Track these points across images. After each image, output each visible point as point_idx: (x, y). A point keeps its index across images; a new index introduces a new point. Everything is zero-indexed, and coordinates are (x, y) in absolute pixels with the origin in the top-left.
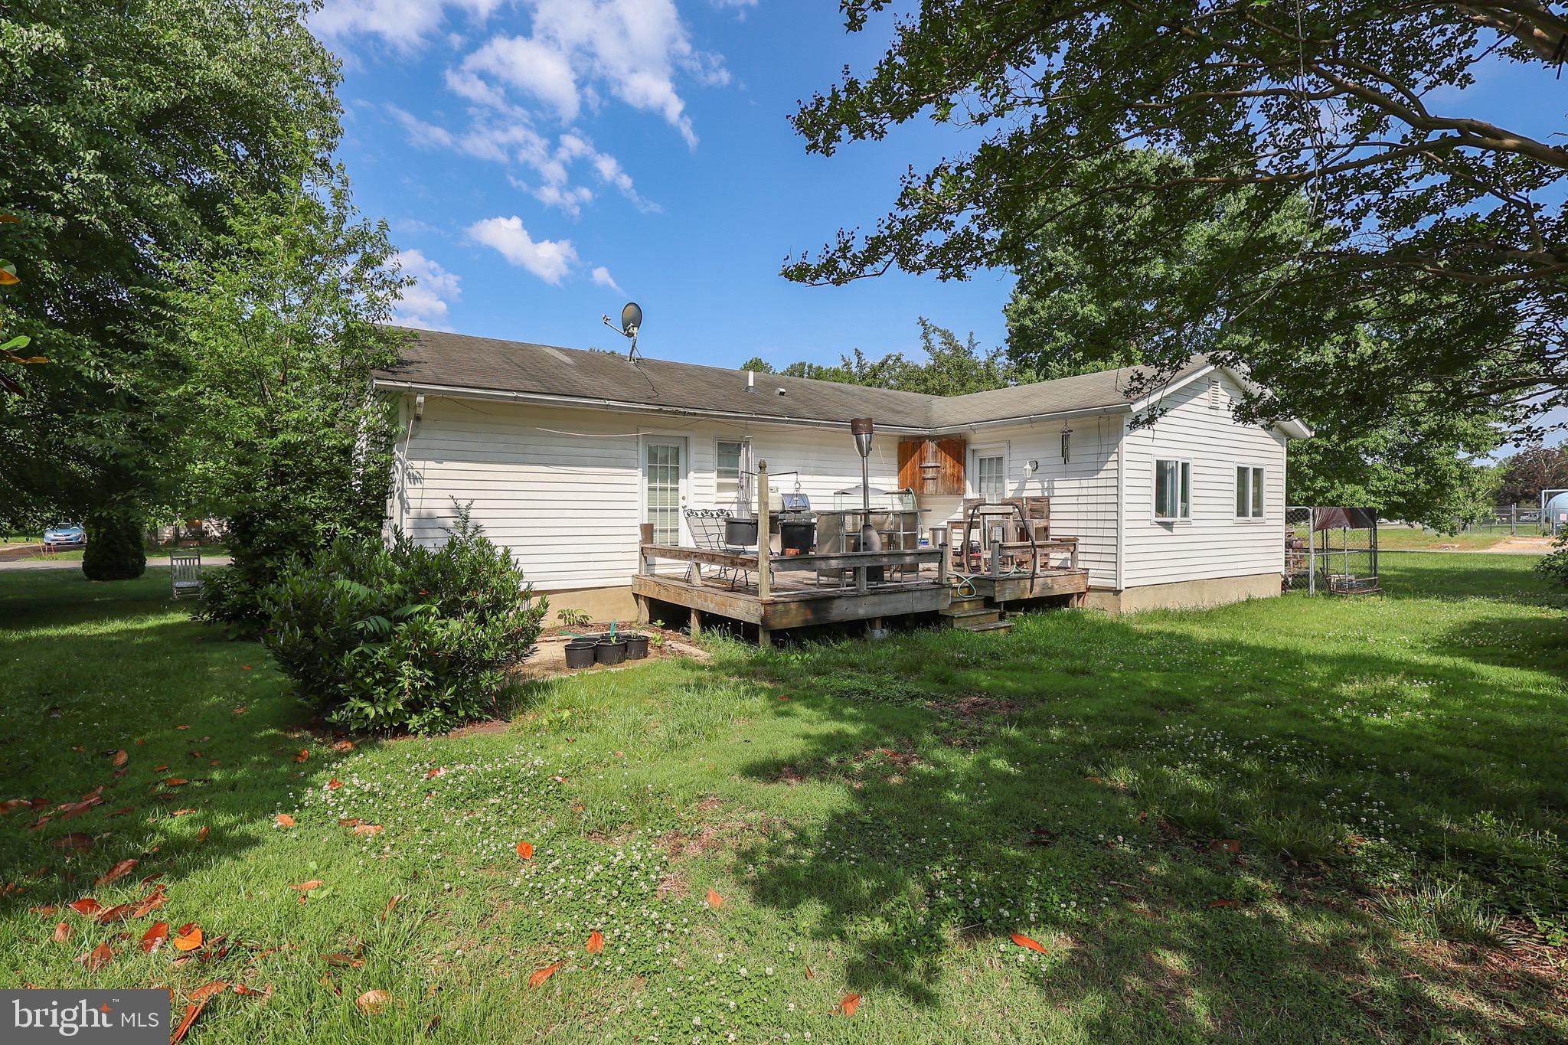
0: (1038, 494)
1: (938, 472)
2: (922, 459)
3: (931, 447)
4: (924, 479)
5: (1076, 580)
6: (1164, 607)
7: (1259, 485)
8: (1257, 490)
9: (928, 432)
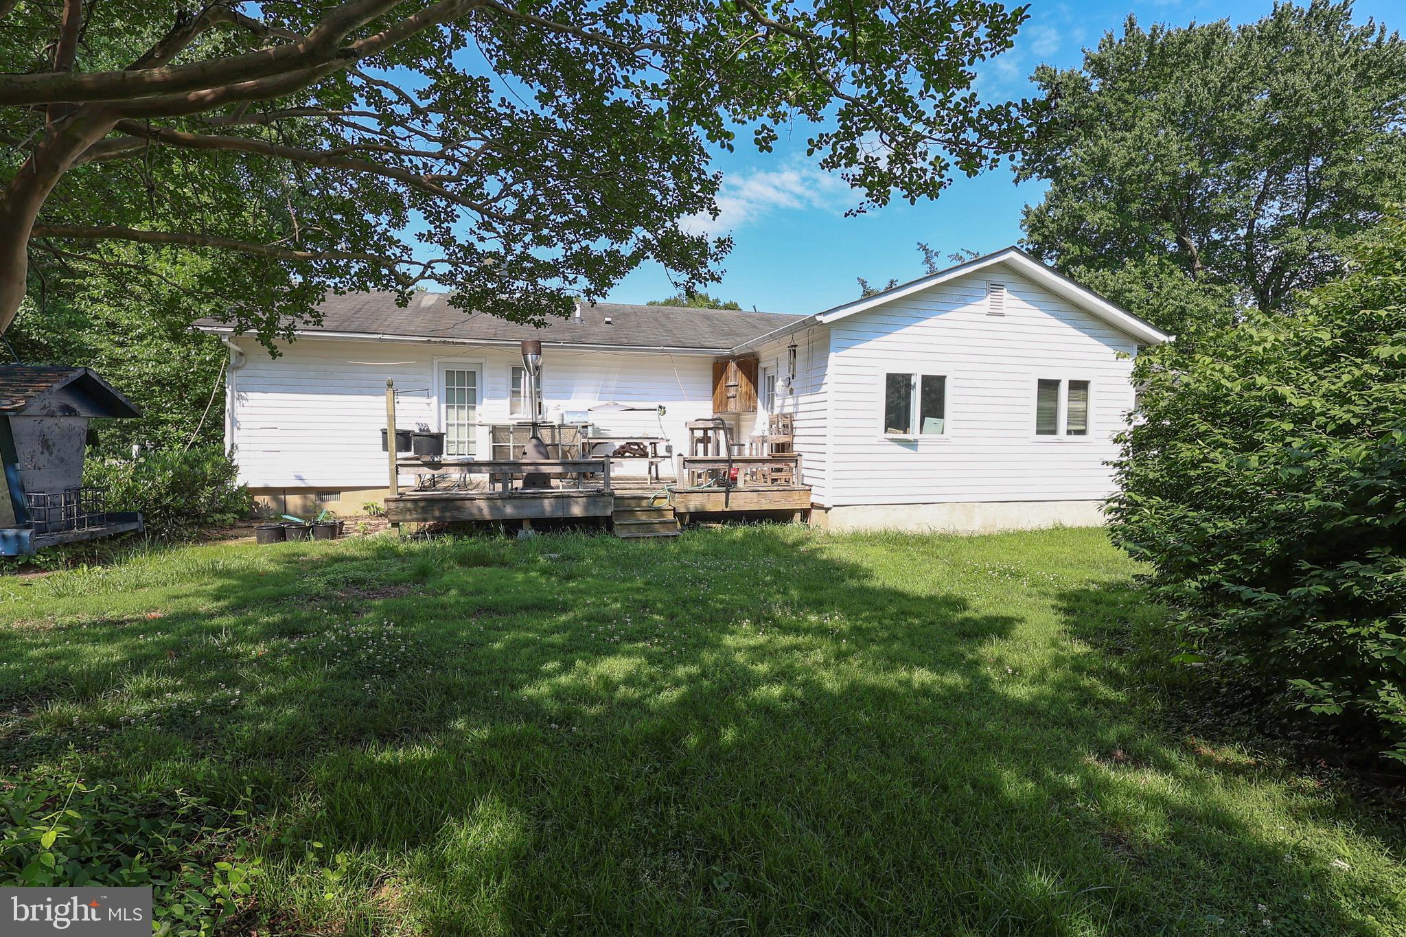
0: (790, 410)
1: (737, 390)
2: (727, 379)
3: (733, 366)
4: (728, 397)
5: (796, 496)
6: (902, 528)
7: (1086, 399)
8: (1081, 406)
9: (727, 352)
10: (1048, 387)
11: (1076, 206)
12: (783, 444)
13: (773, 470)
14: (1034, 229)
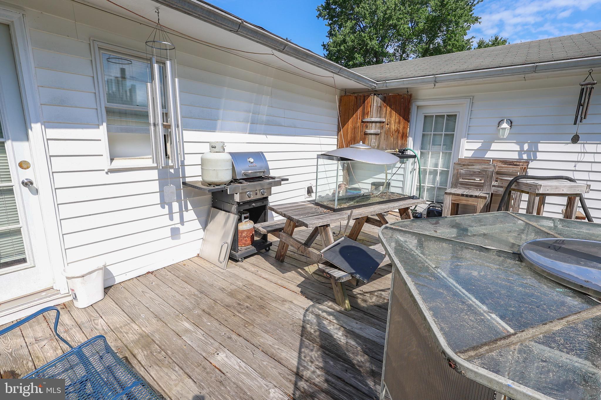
0: (515, 156)
1: (382, 128)
2: (364, 114)
3: (376, 101)
4: (366, 134)
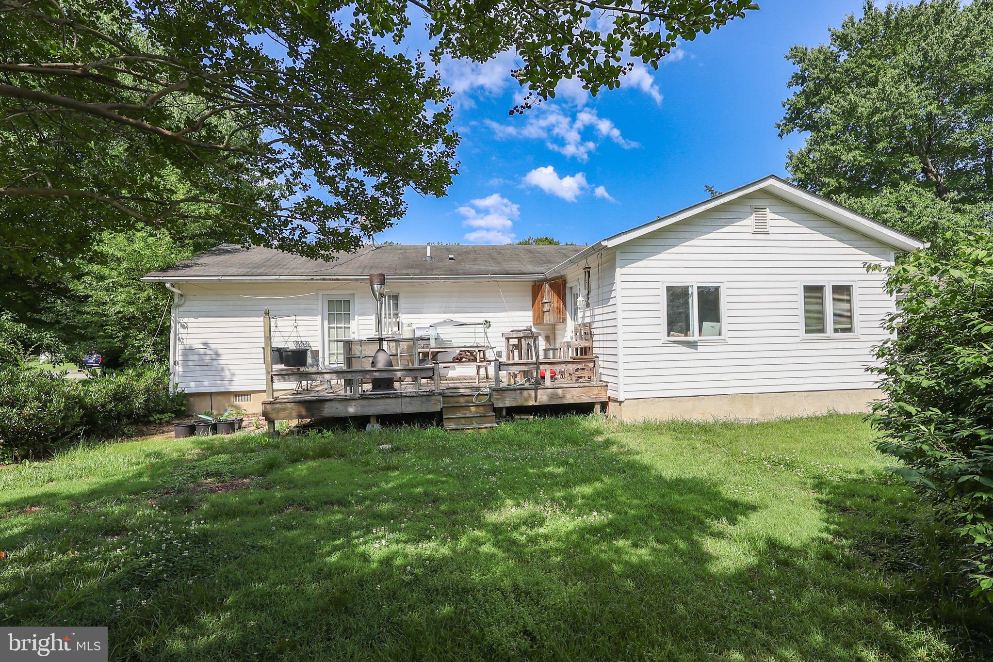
1: (551, 306)
2: (542, 297)
3: (546, 287)
4: (544, 312)
5: (595, 391)
6: (687, 418)
7: (849, 301)
8: (845, 307)
9: (541, 277)
10: (813, 292)
11: (832, 148)
12: (585, 348)
13: (577, 370)
14: (796, 169)
